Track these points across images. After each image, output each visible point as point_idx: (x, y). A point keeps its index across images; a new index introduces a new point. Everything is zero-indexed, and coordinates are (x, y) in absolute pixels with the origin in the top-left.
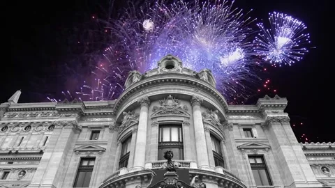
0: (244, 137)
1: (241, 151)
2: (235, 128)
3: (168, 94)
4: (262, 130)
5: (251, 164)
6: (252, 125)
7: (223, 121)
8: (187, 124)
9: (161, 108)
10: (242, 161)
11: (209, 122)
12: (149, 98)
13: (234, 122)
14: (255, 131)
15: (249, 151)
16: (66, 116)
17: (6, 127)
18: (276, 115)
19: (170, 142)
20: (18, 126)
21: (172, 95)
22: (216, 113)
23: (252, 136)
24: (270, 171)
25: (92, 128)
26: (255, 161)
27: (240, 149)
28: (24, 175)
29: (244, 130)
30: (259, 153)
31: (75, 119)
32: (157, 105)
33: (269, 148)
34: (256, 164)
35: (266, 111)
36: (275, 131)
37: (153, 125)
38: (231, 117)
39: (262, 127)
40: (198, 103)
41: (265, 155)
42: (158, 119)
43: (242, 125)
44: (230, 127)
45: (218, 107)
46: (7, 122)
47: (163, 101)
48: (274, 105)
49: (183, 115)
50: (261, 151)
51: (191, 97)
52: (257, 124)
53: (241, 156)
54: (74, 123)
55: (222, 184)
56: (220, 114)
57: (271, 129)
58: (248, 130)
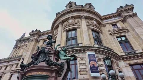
0: (113, 29)
1: (112, 35)
2: (107, 25)
3: (69, 18)
4: (122, 23)
5: (119, 41)
6: (116, 22)
7: (100, 24)
8: (79, 28)
9: (67, 24)
10: (113, 40)
11: (90, 25)
12: (62, 21)
13: (106, 23)
14: (118, 24)
15: (116, 34)
16: (33, 37)
17: (20, 47)
18: (128, 14)
19: (72, 37)
20: (24, 46)
21: (71, 17)
22: (95, 20)
23: (118, 27)
24: (131, 42)
25: (43, 40)
26: (121, 39)
27: (111, 34)
28: (12, 67)
29: (113, 25)
30: (122, 35)
31: (36, 37)
32: (66, 23)
33: (128, 31)
34: (122, 40)
35: (122, 14)
36: (129, 21)
37: (64, 31)
38: (104, 21)
39: (122, 22)
40: (83, 18)
41: (126, 35)
42: (66, 29)
43: (111, 23)
44: (105, 26)
45: (95, 18)
46: (20, 45)
47: (67, 21)
48: (126, 9)
49: (77, 24)
50: (124, 33)
51: (80, 16)
52: (118, 21)
53: (112, 38)
54: (36, 39)
55: (104, 54)
56: (96, 21)
57: (127, 21)
58: (114, 25)
